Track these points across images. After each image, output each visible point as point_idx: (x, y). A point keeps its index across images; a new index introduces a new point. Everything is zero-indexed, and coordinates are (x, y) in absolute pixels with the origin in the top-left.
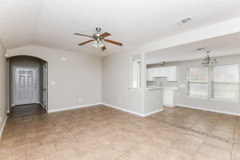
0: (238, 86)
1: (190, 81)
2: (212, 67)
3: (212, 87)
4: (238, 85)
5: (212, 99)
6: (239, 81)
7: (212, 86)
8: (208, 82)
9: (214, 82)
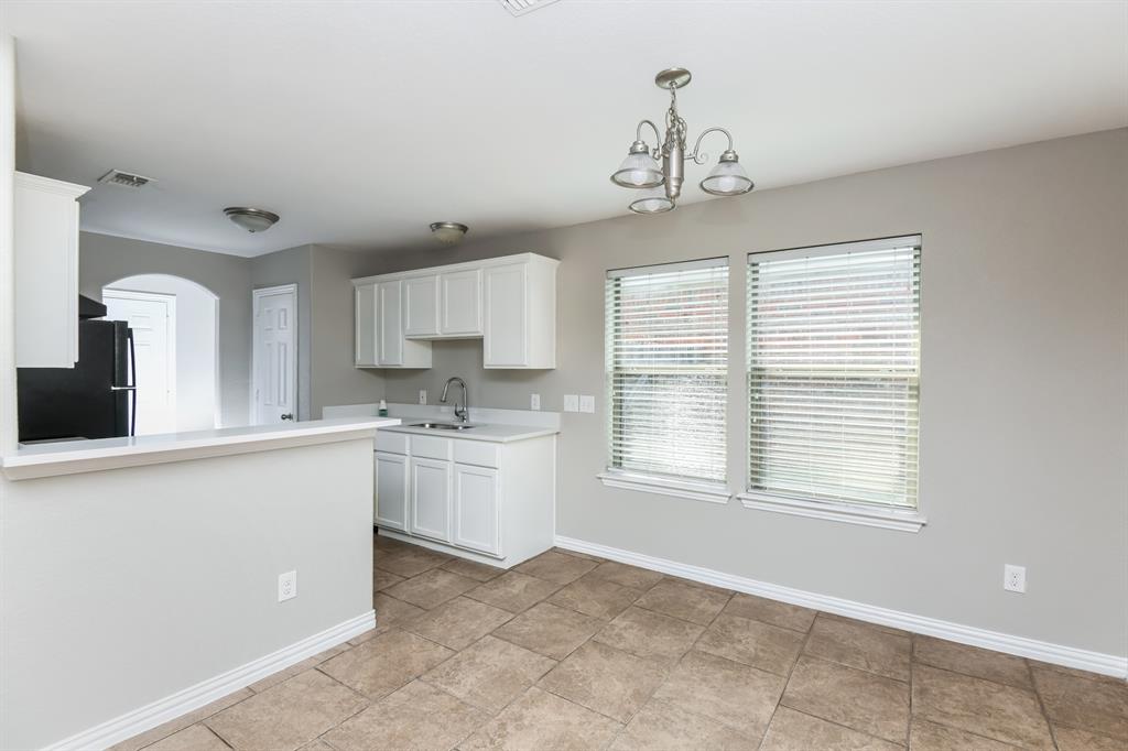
0: (911, 405)
1: (629, 366)
2: (754, 259)
3: (757, 414)
4: (911, 396)
5: (753, 501)
6: (917, 367)
7: (758, 406)
8: (725, 373)
9: (767, 373)
